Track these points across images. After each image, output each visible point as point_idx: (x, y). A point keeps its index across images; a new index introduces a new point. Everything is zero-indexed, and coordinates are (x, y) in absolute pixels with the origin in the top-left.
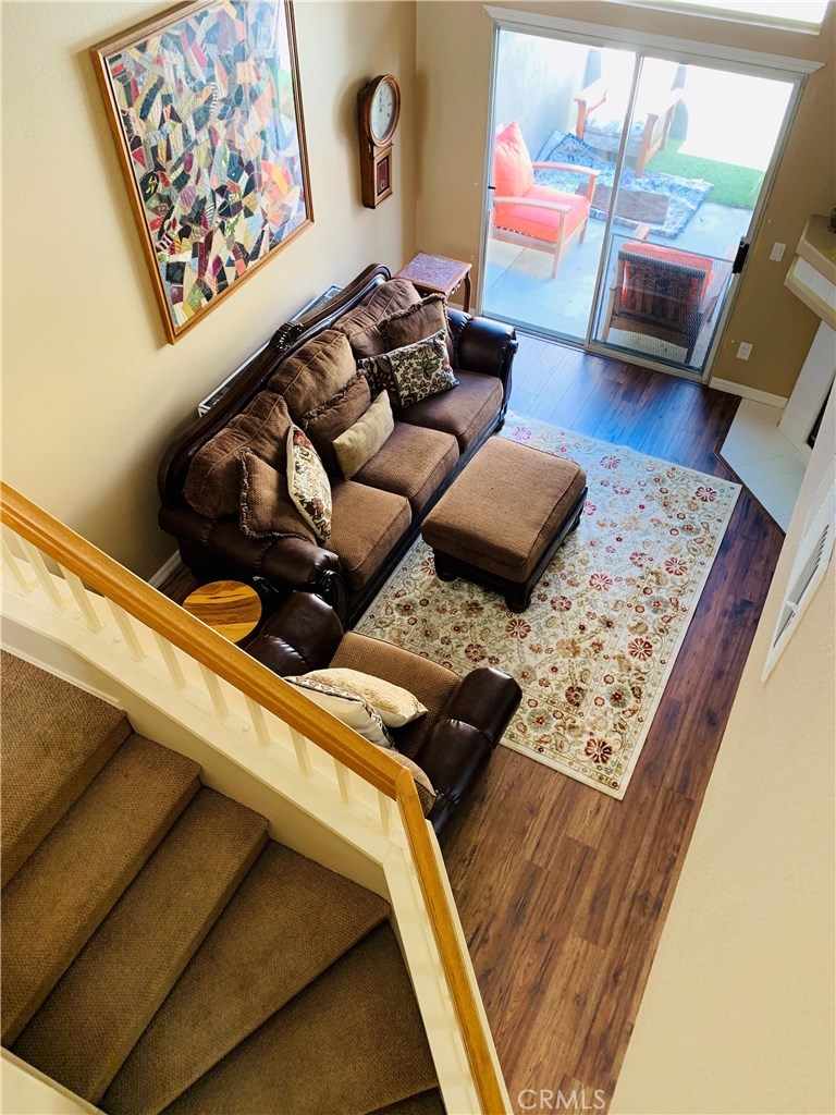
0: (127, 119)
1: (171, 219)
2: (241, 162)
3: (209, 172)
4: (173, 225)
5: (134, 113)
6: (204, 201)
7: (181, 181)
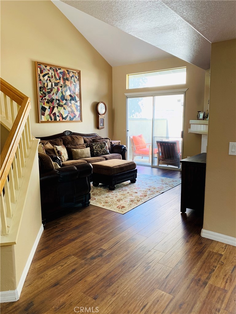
0: (39, 75)
1: (45, 98)
2: (64, 97)
3: (56, 95)
4: (45, 99)
5: (41, 75)
6: (54, 99)
7: (49, 93)
